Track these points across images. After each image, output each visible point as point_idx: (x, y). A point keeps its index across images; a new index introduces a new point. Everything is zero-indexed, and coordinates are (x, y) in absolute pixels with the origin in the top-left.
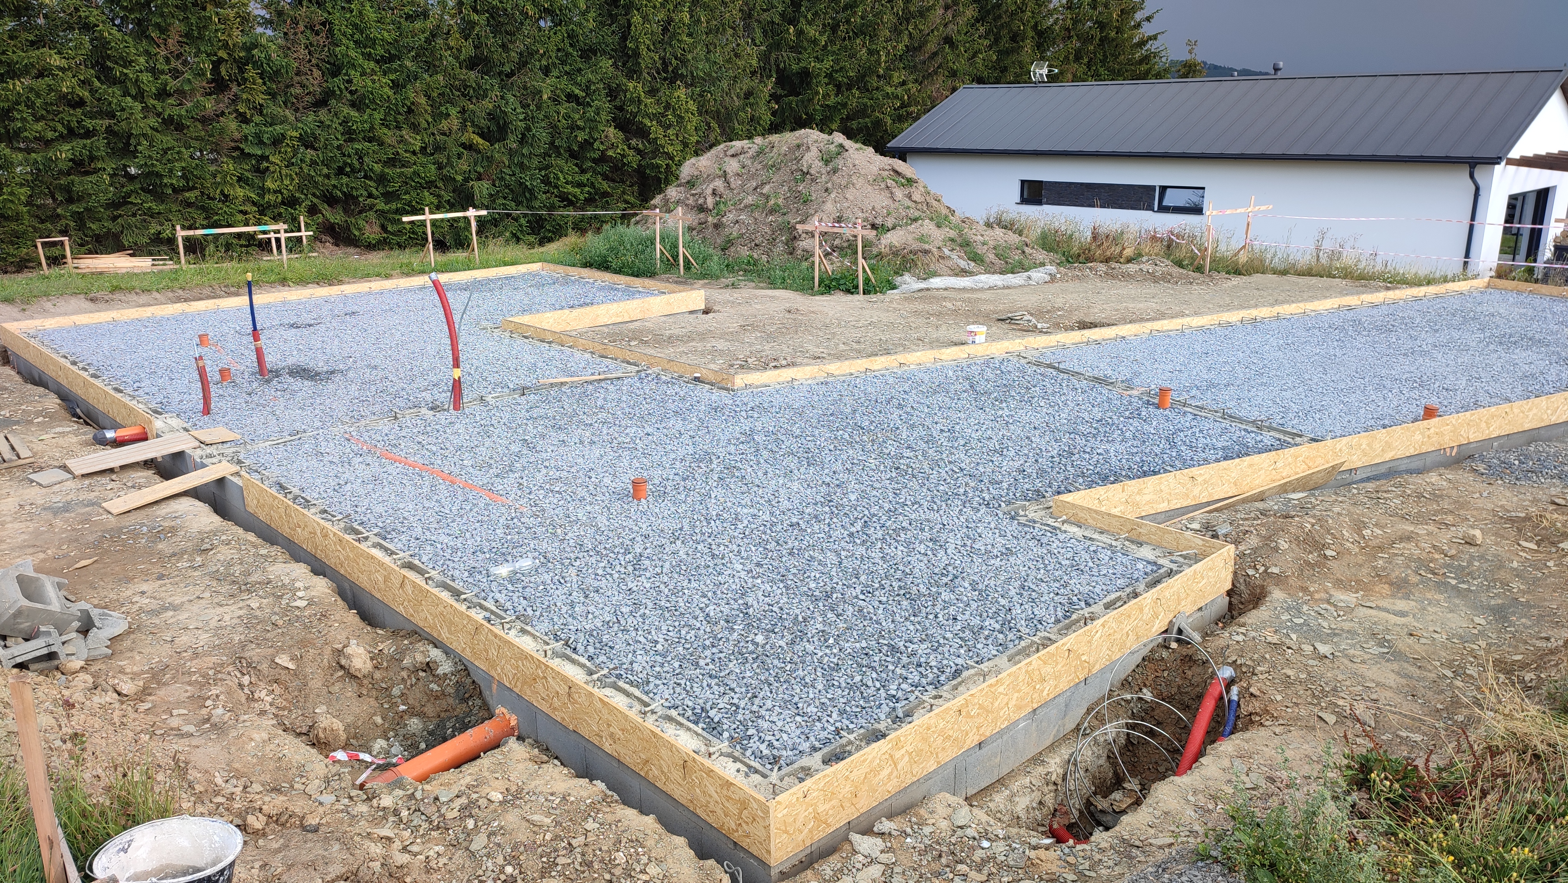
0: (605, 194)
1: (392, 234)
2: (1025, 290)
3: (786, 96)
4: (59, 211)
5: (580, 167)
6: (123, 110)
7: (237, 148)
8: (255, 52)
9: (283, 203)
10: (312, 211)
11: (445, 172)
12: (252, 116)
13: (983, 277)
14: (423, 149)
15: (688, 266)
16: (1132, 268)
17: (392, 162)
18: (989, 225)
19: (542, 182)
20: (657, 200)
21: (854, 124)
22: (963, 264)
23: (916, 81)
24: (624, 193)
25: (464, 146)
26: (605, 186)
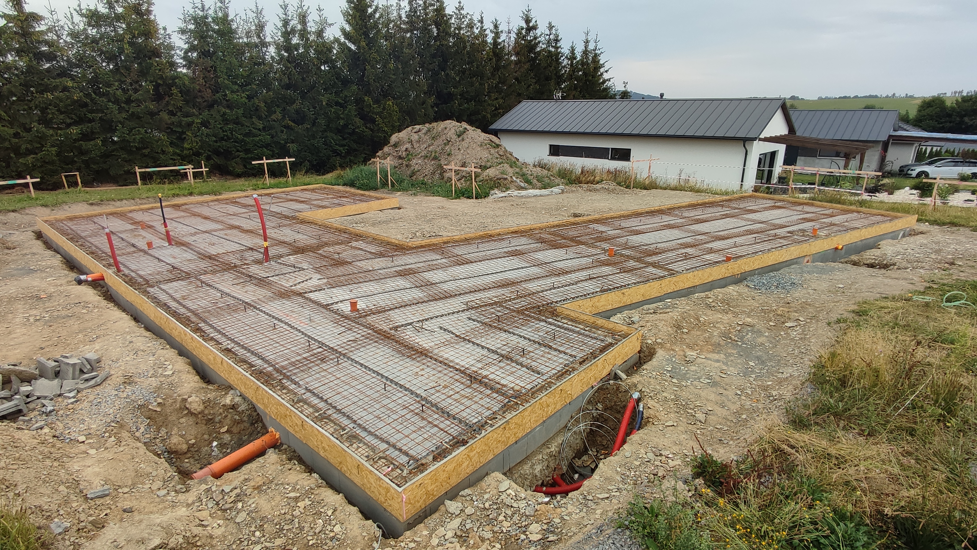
0: (356, 150)
1: (250, 169)
2: (550, 197)
3: (442, 104)
4: (75, 159)
5: (343, 137)
6: (108, 109)
7: (170, 128)
8: (177, 81)
9: (194, 154)
10: (208, 158)
11: (275, 139)
12: (177, 112)
13: (531, 191)
14: (264, 128)
15: (393, 185)
16: (598, 186)
17: (247, 135)
18: (535, 166)
19: (324, 144)
20: (380, 153)
21: (473, 118)
22: (522, 184)
23: (502, 98)
24: (364, 149)
25: (285, 127)
26: (355, 146)
